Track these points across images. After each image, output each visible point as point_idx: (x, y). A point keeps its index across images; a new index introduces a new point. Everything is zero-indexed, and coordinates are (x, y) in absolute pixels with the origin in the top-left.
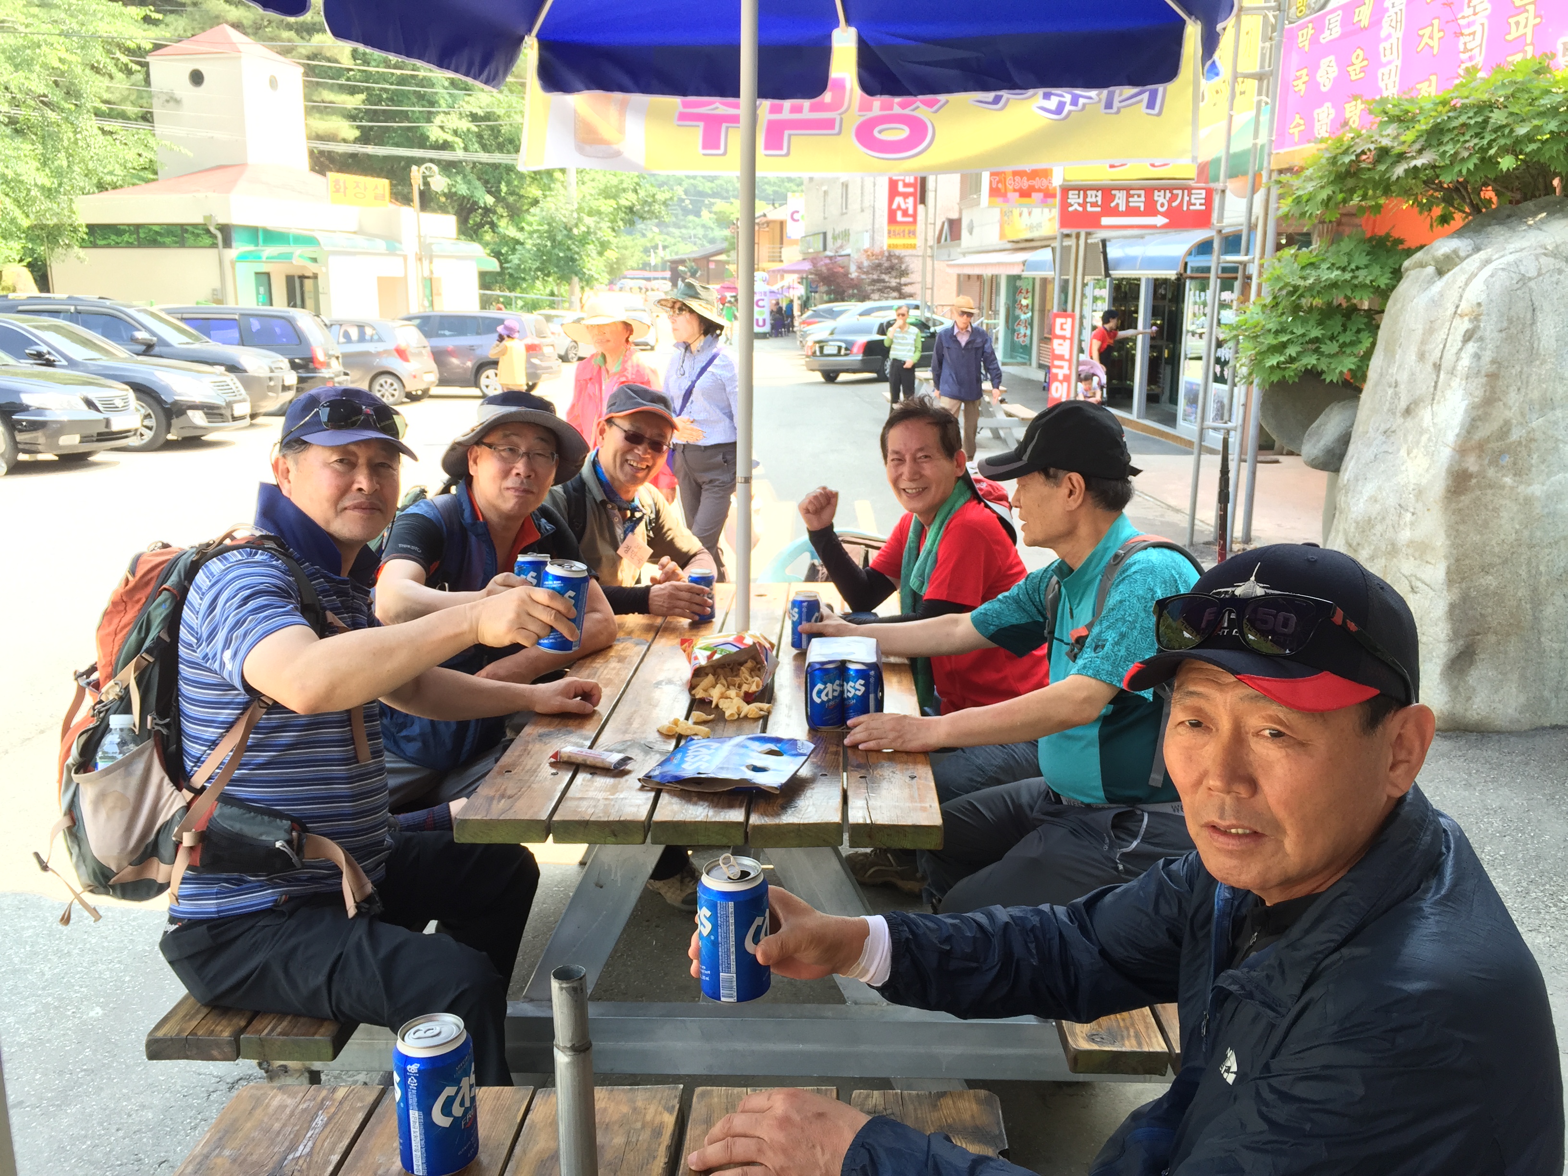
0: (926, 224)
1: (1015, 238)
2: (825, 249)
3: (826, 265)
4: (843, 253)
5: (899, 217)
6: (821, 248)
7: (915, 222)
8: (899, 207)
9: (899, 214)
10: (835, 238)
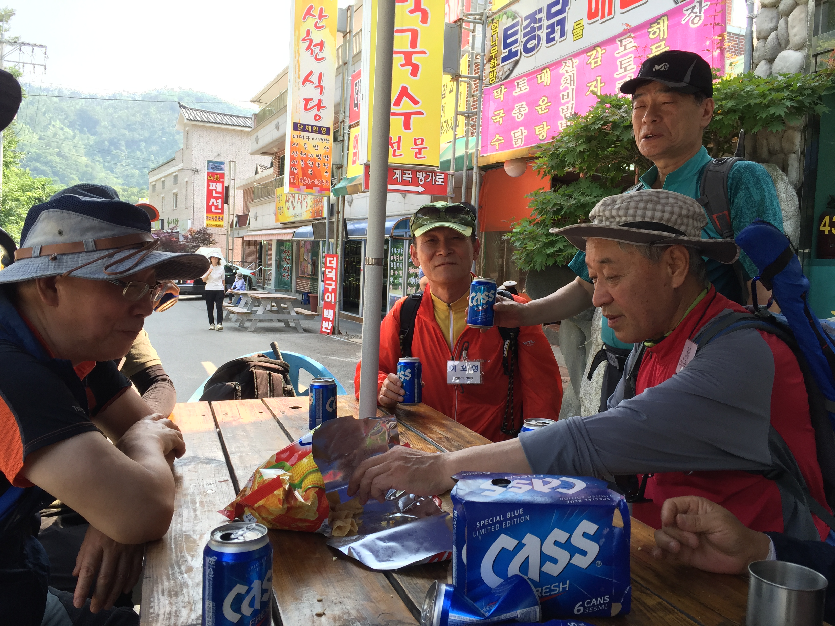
0: (228, 215)
1: (284, 222)
2: (163, 228)
3: (165, 236)
4: (176, 231)
5: (213, 209)
6: (160, 227)
7: (222, 213)
8: (213, 204)
9: (213, 208)
10: (169, 223)
